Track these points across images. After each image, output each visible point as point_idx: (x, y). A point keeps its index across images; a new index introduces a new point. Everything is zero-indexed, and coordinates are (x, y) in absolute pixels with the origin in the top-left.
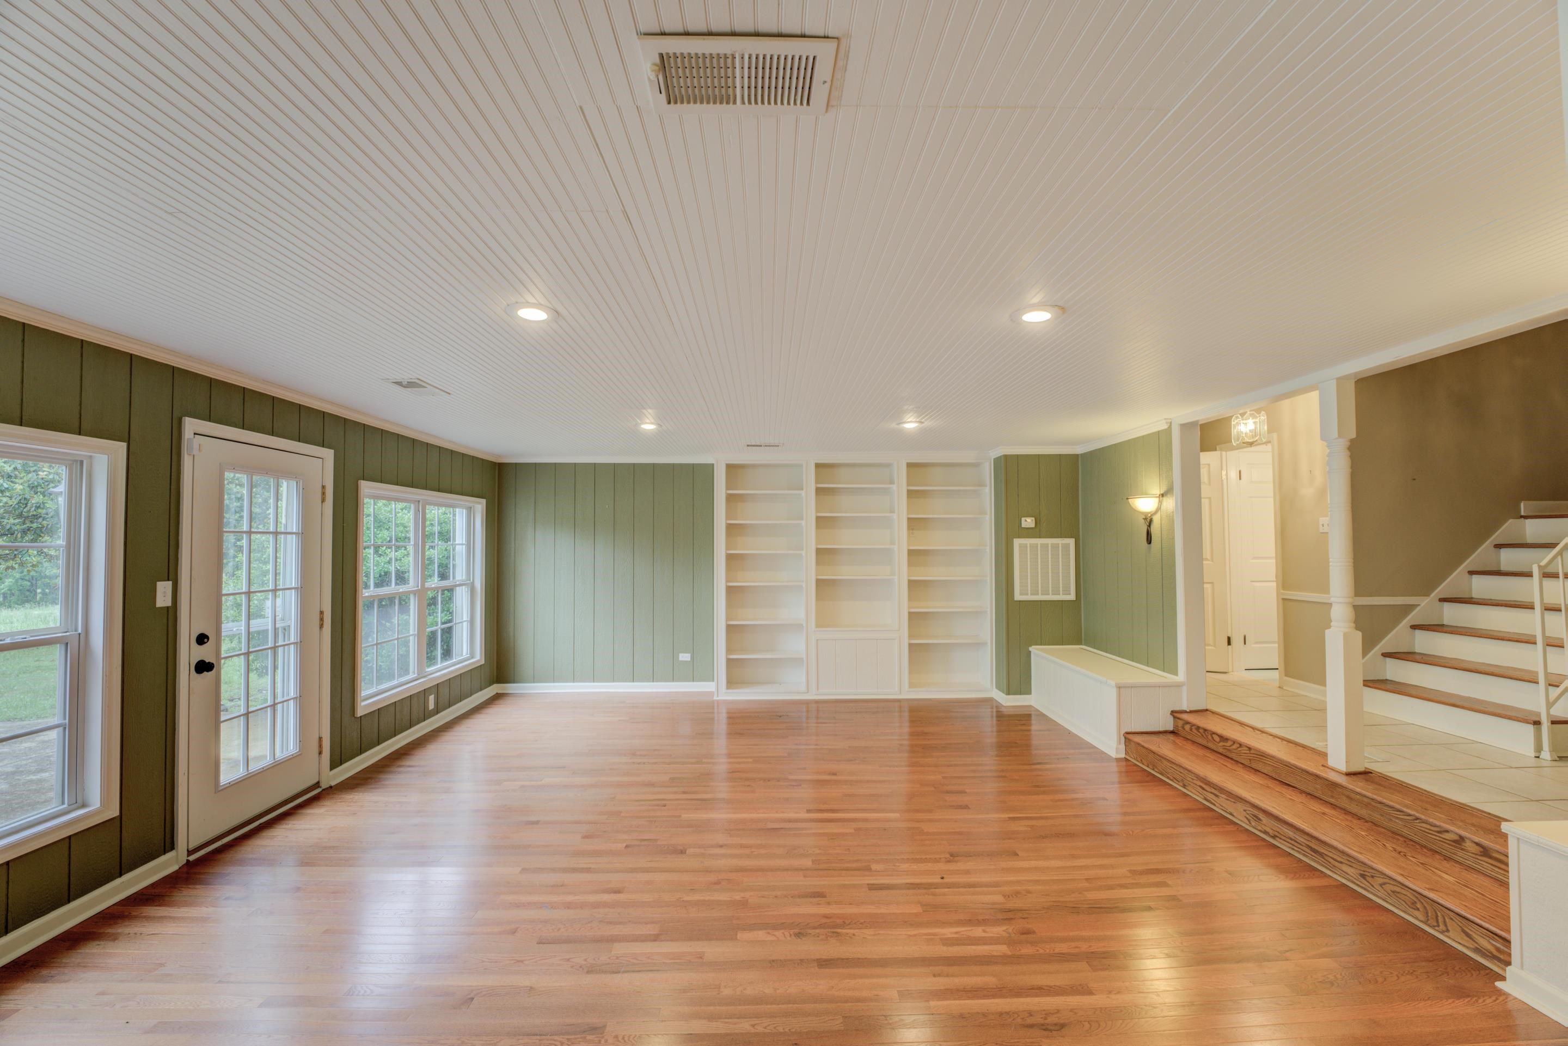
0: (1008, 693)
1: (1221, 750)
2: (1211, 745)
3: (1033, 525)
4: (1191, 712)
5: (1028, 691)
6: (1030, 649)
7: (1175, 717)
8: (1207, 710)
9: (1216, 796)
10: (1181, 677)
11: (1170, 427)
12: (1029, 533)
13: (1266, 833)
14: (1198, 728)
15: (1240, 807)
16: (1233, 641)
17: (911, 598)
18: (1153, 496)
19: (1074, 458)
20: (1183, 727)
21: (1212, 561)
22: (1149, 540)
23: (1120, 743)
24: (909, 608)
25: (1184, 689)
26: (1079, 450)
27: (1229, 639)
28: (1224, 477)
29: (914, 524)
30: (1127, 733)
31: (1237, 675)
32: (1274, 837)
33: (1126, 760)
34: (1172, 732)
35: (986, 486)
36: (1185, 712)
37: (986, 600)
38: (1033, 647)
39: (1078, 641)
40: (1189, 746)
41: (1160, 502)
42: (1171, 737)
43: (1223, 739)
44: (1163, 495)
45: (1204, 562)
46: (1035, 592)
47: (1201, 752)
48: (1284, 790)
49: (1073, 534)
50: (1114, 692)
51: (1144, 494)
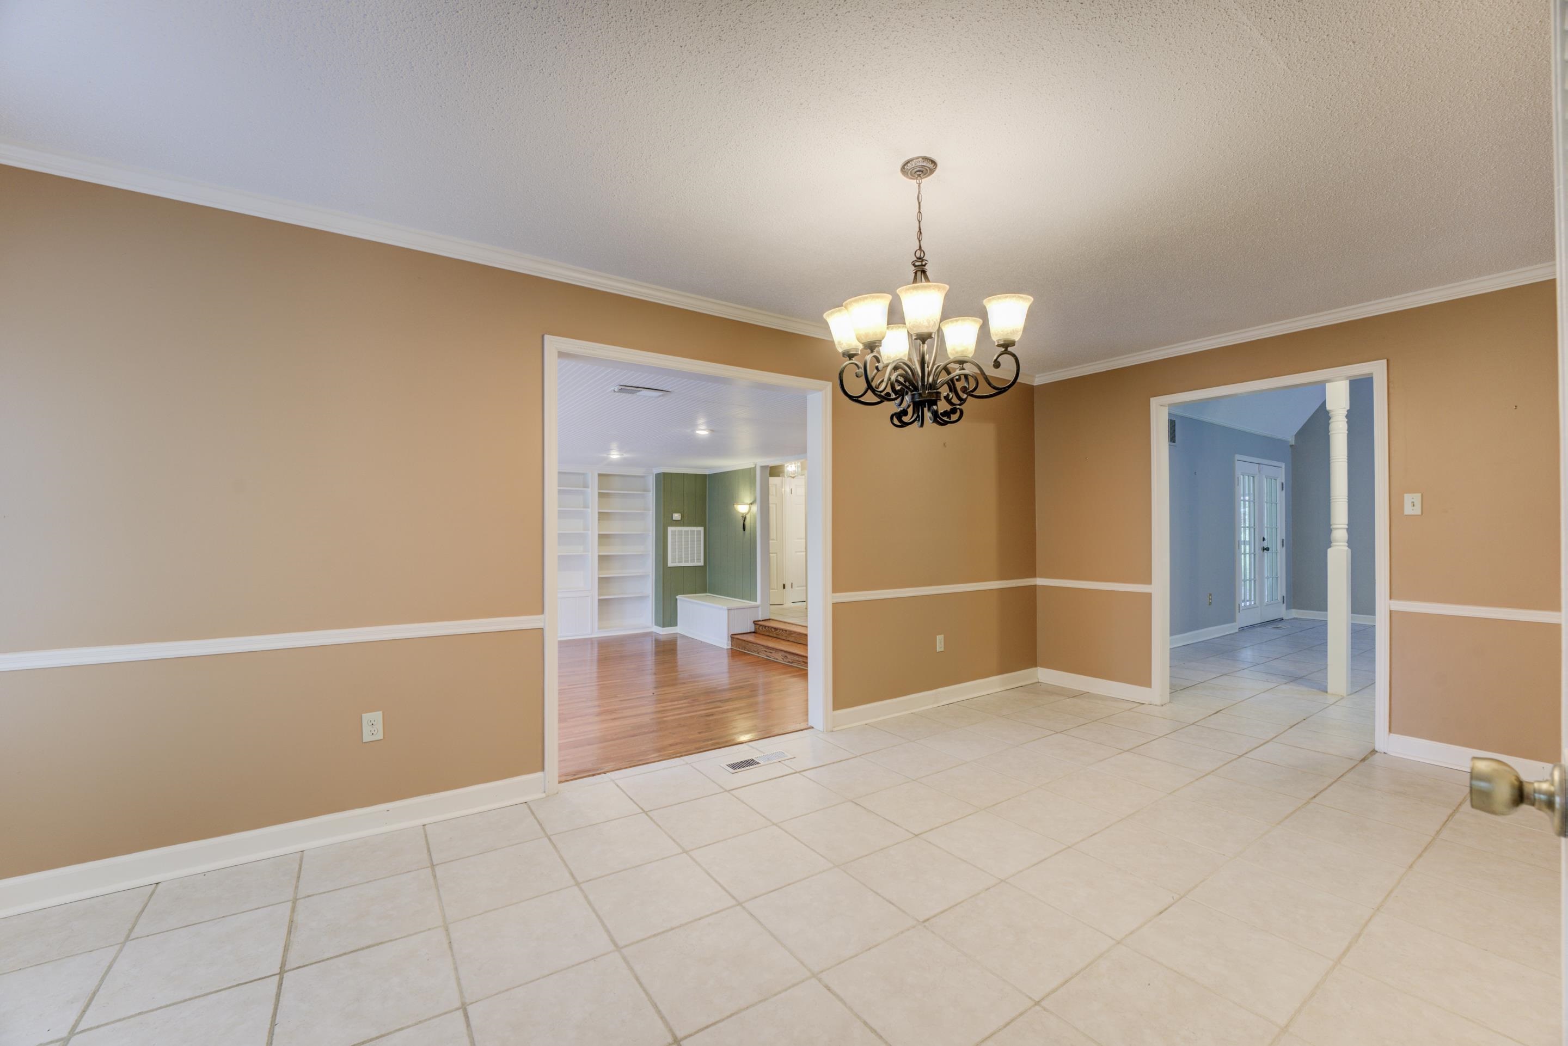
0: (664, 626)
1: (775, 635)
2: (771, 634)
3: (680, 519)
4: (763, 620)
5: (675, 624)
6: (677, 597)
7: (755, 624)
8: (770, 619)
9: (771, 653)
10: (758, 602)
11: (756, 467)
12: (677, 523)
13: (789, 662)
14: (766, 626)
15: (780, 654)
16: (786, 587)
17: (600, 568)
18: (745, 504)
19: (704, 477)
20: (759, 629)
21: (777, 540)
22: (744, 529)
23: (728, 640)
24: (599, 574)
25: (760, 608)
26: (707, 472)
27: (784, 585)
28: (783, 492)
29: (603, 516)
30: (732, 635)
31: (788, 604)
32: (792, 663)
33: (731, 649)
34: (754, 632)
35: (649, 491)
36: (760, 621)
37: (649, 568)
38: (679, 596)
39: (705, 591)
40: (762, 637)
41: (750, 508)
42: (753, 634)
43: (776, 629)
44: (751, 504)
45: (770, 541)
46: (680, 561)
47: (766, 638)
48: (799, 645)
49: (702, 523)
50: (726, 612)
51: (743, 503)
